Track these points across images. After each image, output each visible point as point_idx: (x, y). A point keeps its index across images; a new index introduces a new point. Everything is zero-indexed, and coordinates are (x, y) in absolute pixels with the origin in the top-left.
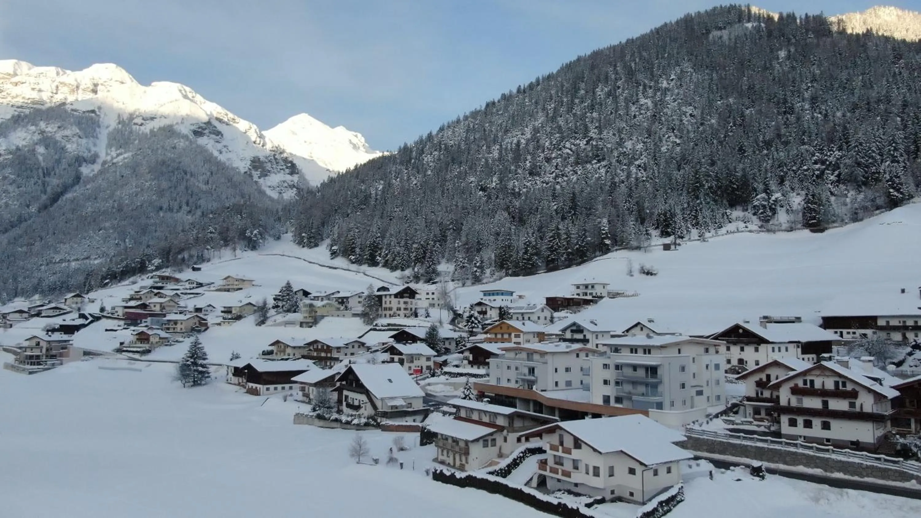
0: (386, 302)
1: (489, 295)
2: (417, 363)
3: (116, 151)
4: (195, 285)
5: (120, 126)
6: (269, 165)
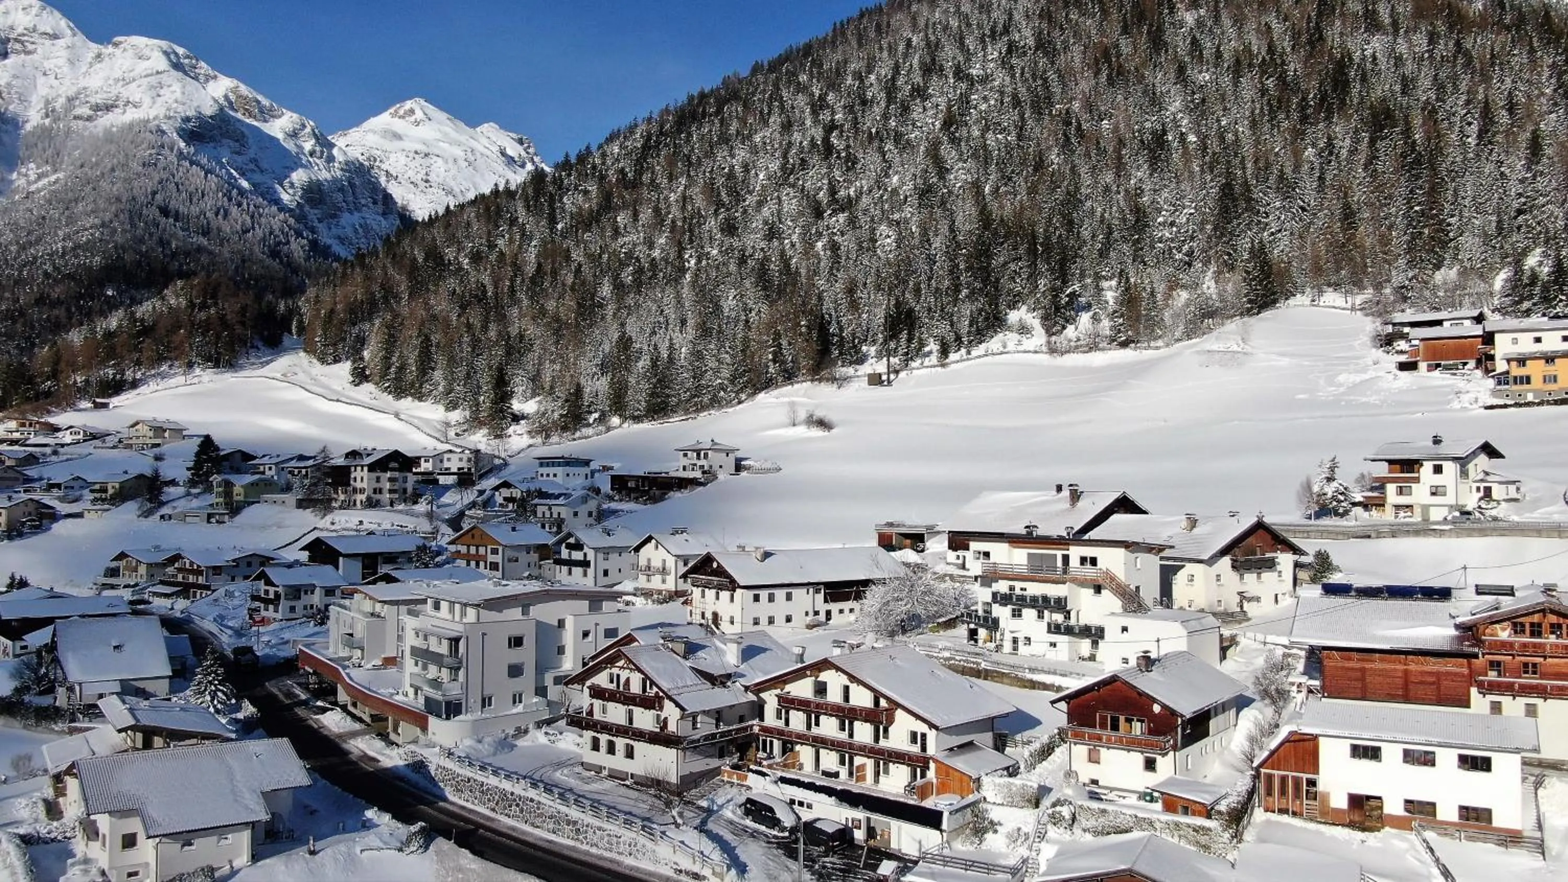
0: (355, 479)
1: (548, 465)
2: (306, 599)
3: (38, 168)
4: (81, 437)
5: (47, 121)
6: (340, 196)
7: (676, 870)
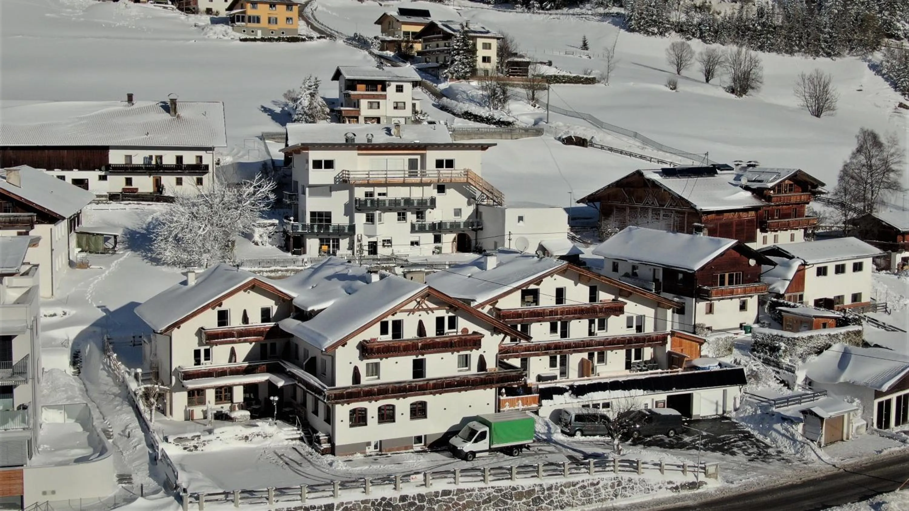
7: (671, 489)
